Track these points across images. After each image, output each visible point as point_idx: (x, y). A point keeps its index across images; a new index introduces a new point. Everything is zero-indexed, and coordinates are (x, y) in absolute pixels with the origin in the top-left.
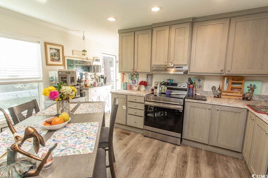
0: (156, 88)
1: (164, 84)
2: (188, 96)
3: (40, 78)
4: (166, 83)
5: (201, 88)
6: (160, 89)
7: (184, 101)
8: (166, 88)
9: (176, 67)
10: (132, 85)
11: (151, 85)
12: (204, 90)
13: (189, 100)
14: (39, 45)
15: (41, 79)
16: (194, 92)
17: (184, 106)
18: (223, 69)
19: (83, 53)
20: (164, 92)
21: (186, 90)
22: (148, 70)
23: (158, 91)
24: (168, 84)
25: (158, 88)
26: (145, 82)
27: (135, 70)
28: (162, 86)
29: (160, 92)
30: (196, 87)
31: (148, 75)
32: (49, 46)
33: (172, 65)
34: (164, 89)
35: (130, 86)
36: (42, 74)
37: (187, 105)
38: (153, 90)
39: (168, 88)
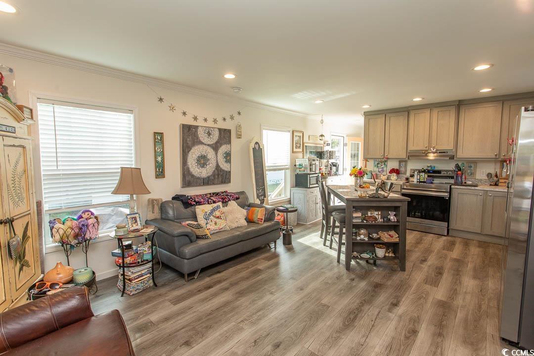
0: (412, 176)
1: (424, 171)
2: (456, 184)
3: (287, 165)
4: (427, 171)
5: (472, 176)
6: (419, 177)
7: (450, 188)
8: (426, 176)
9: (439, 152)
10: (378, 173)
11: (405, 173)
12: (477, 178)
13: (456, 187)
14: (290, 133)
15: (287, 167)
16: (463, 180)
17: (450, 193)
18: (498, 153)
19: (321, 138)
20: (423, 181)
21: (452, 178)
22: (403, 156)
23: (415, 180)
24: (429, 171)
25: (416, 176)
26: (397, 170)
27: (385, 157)
28: (421, 174)
29: (418, 180)
30: (467, 175)
31: (401, 161)
32: (295, 134)
33: (435, 150)
34: (424, 176)
35: (377, 175)
36: (289, 162)
37: (453, 192)
38: (407, 179)
39: (428, 176)
